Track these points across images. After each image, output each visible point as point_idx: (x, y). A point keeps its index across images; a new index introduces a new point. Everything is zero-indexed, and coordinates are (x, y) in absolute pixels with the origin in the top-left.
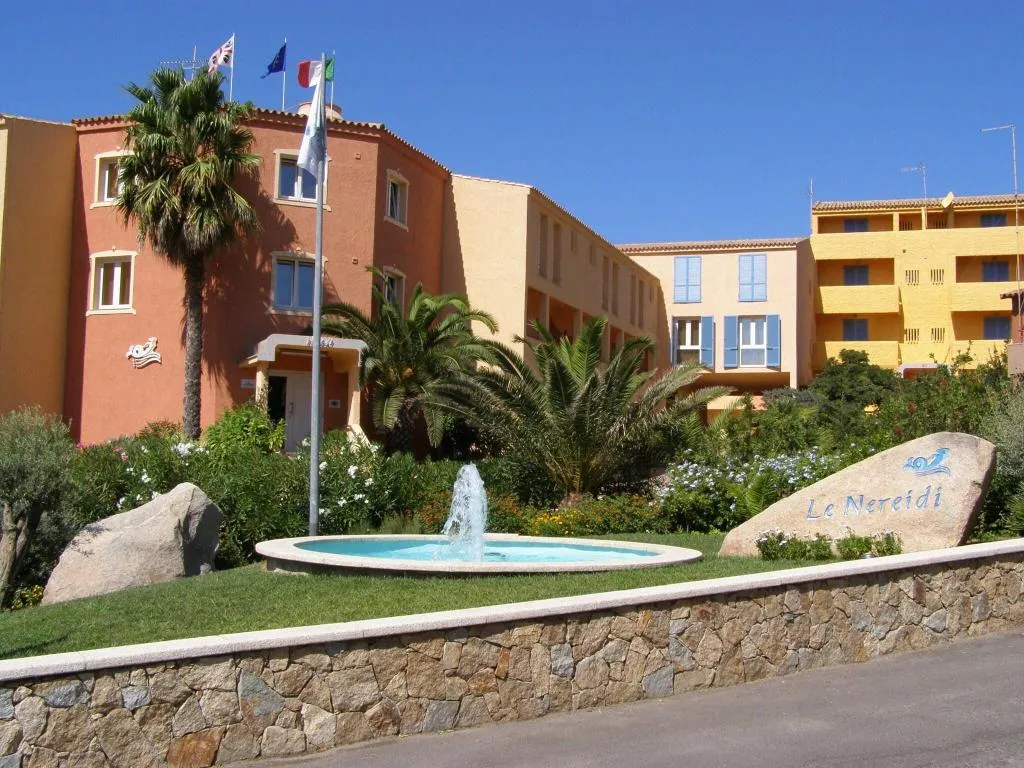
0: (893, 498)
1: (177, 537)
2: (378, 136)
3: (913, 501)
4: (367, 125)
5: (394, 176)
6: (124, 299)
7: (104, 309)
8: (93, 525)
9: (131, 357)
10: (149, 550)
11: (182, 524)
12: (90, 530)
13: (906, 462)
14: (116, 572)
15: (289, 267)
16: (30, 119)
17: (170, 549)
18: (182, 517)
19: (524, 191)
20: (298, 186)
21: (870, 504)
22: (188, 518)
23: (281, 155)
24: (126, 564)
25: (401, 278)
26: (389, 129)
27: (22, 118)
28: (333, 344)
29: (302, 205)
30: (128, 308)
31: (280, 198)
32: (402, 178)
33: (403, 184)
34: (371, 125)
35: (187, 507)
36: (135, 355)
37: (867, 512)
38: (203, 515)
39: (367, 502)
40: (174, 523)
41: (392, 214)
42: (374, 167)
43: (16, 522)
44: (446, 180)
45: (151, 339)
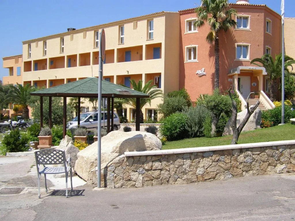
1: (254, 119)
2: (264, 8)
4: (261, 5)
5: (268, 19)
6: (195, 58)
7: (189, 61)
9: (197, 73)
15: (240, 47)
20: (242, 25)
22: (255, 114)
23: (237, 16)
25: (270, 49)
26: (267, 6)
28: (255, 68)
29: (243, 30)
30: (196, 60)
31: (237, 28)
32: (270, 20)
33: (270, 22)
34: (262, 5)
38: (258, 113)
41: (267, 31)
42: (263, 18)
44: (281, 20)
45: (203, 69)
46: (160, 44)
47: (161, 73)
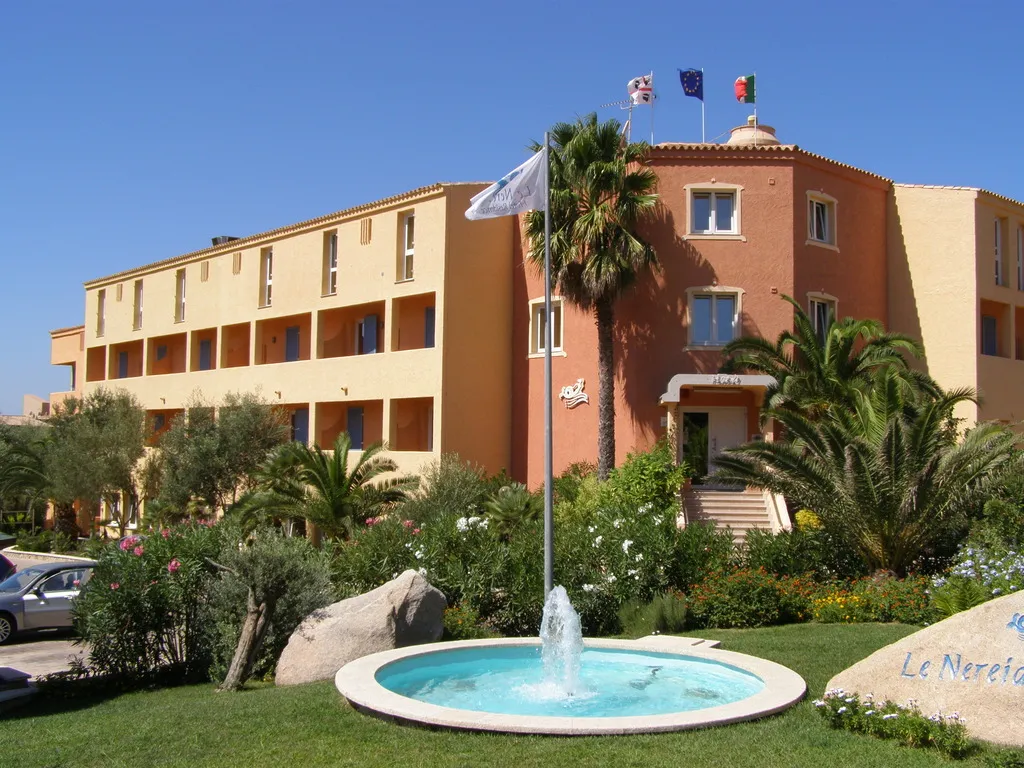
0: (991, 664)
1: (389, 624)
2: (792, 158)
3: (1012, 673)
4: (779, 148)
5: (815, 196)
6: (557, 342)
7: (541, 352)
8: (319, 611)
9: (563, 398)
10: (362, 636)
11: (397, 612)
12: (315, 615)
13: (1011, 620)
14: (332, 655)
16: (467, 183)
17: (382, 636)
18: (398, 604)
19: (970, 195)
20: (712, 220)
21: (967, 669)
22: (405, 605)
23: (692, 189)
24: (340, 649)
25: (833, 302)
26: (803, 148)
27: (459, 183)
28: (739, 381)
29: (718, 238)
30: (561, 351)
31: (692, 233)
32: (826, 197)
33: (831, 204)
34: (783, 148)
35: (405, 594)
36: (567, 396)
37: (963, 678)
38: (422, 603)
39: (637, 578)
40: (388, 610)
41: (820, 236)
42: (790, 192)
43: (259, 605)
44: (888, 192)
45: (580, 380)
46: (431, 297)
47: (432, 398)
